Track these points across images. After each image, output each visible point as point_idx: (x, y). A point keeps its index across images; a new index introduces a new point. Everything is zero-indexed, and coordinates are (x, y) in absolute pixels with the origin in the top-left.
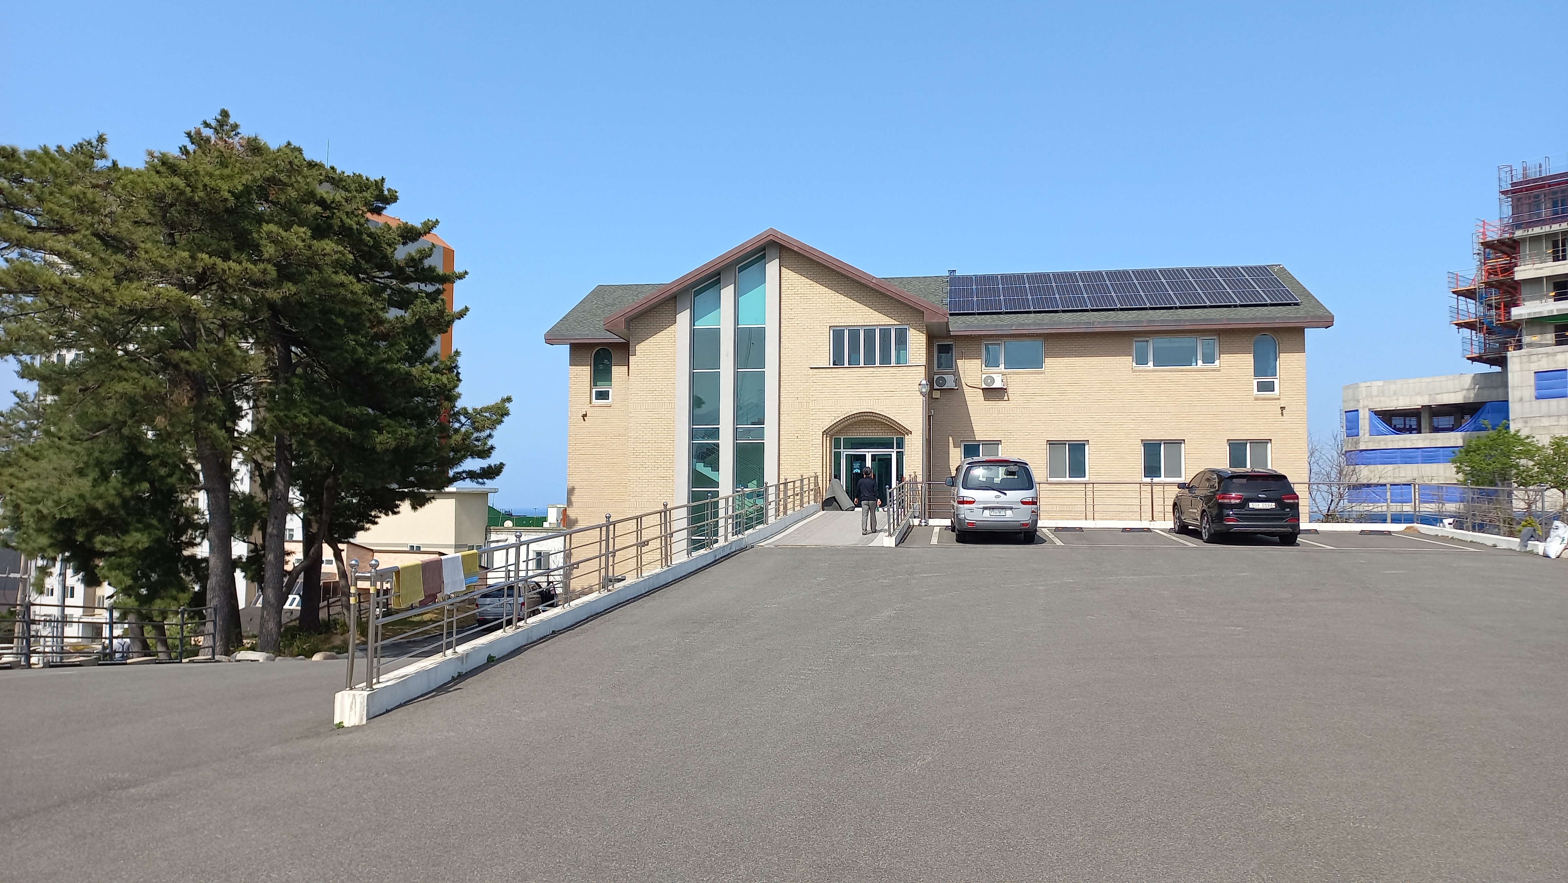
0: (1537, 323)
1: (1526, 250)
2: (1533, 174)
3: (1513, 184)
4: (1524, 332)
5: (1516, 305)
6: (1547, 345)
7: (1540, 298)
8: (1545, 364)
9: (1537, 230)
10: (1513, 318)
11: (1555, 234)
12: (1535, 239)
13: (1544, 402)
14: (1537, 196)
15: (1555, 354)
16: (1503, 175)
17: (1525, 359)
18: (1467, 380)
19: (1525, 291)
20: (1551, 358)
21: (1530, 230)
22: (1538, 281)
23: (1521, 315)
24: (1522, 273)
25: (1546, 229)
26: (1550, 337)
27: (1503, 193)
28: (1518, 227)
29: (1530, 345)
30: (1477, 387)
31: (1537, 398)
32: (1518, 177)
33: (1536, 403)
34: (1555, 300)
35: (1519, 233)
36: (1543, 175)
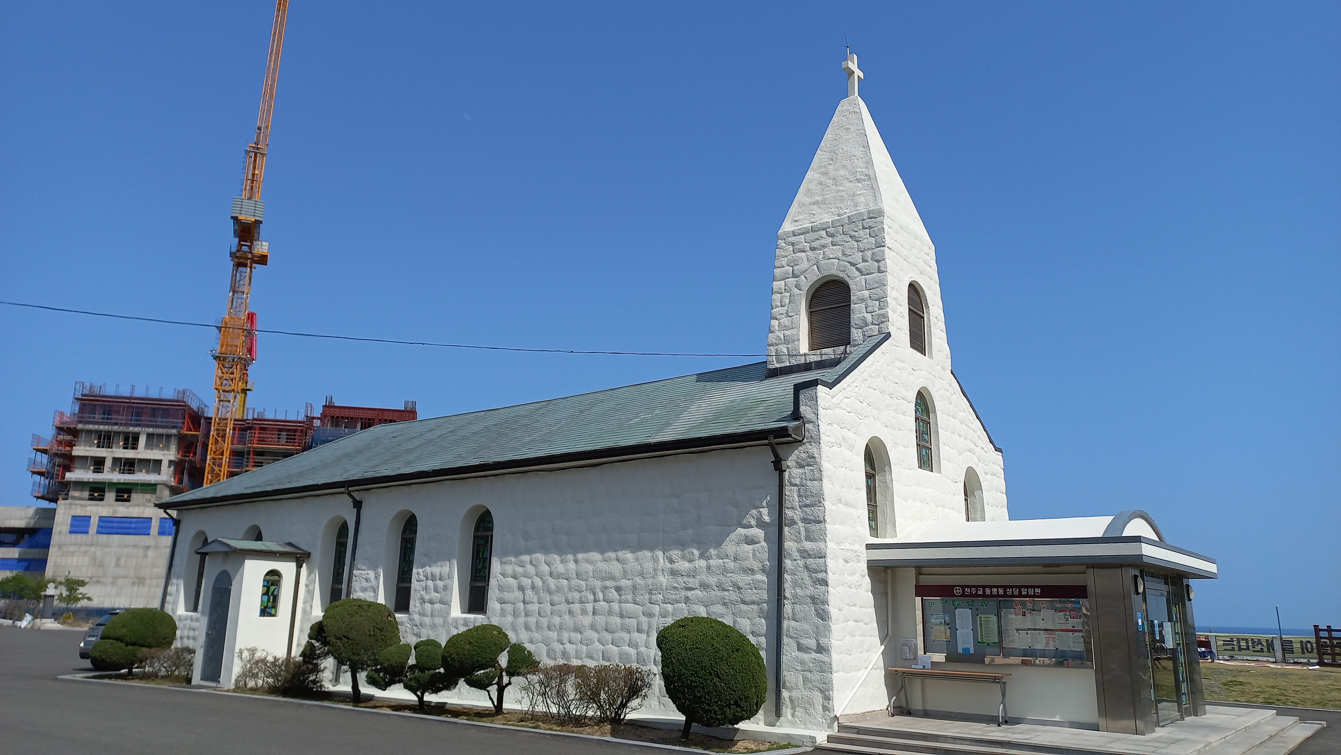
0: (80, 485)
1: (83, 437)
2: (96, 391)
3: (83, 395)
4: (71, 489)
5: (70, 471)
6: (83, 499)
7: (85, 469)
8: (79, 512)
9: (91, 427)
10: (66, 479)
11: (101, 431)
12: (90, 432)
13: (74, 536)
14: (95, 406)
15: (86, 506)
16: (78, 387)
17: (68, 507)
18: (31, 512)
19: (77, 463)
20: (83, 508)
21: (87, 426)
22: (86, 458)
23: (71, 478)
24: (78, 451)
25: (96, 427)
26: (86, 494)
27: (76, 399)
28: (80, 422)
29: (74, 498)
30: (37, 517)
31: (70, 532)
32: (86, 392)
33: (69, 536)
34: (93, 472)
35: (80, 426)
36: (101, 394)
